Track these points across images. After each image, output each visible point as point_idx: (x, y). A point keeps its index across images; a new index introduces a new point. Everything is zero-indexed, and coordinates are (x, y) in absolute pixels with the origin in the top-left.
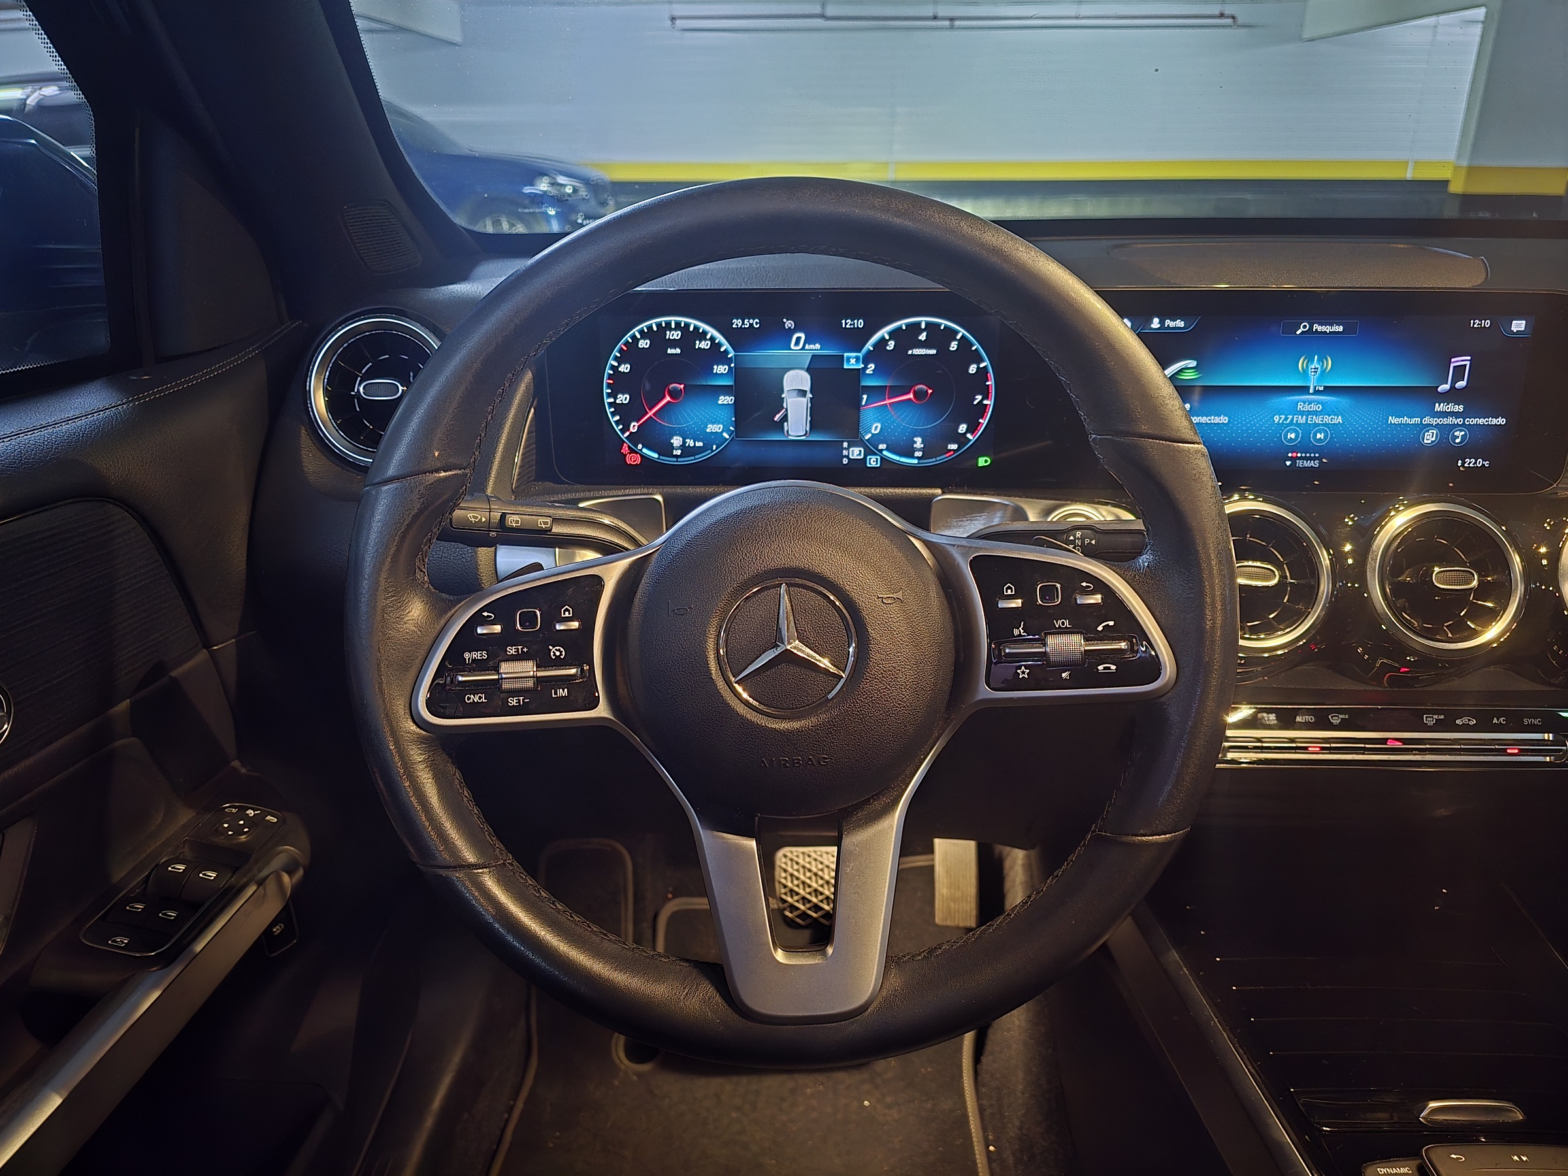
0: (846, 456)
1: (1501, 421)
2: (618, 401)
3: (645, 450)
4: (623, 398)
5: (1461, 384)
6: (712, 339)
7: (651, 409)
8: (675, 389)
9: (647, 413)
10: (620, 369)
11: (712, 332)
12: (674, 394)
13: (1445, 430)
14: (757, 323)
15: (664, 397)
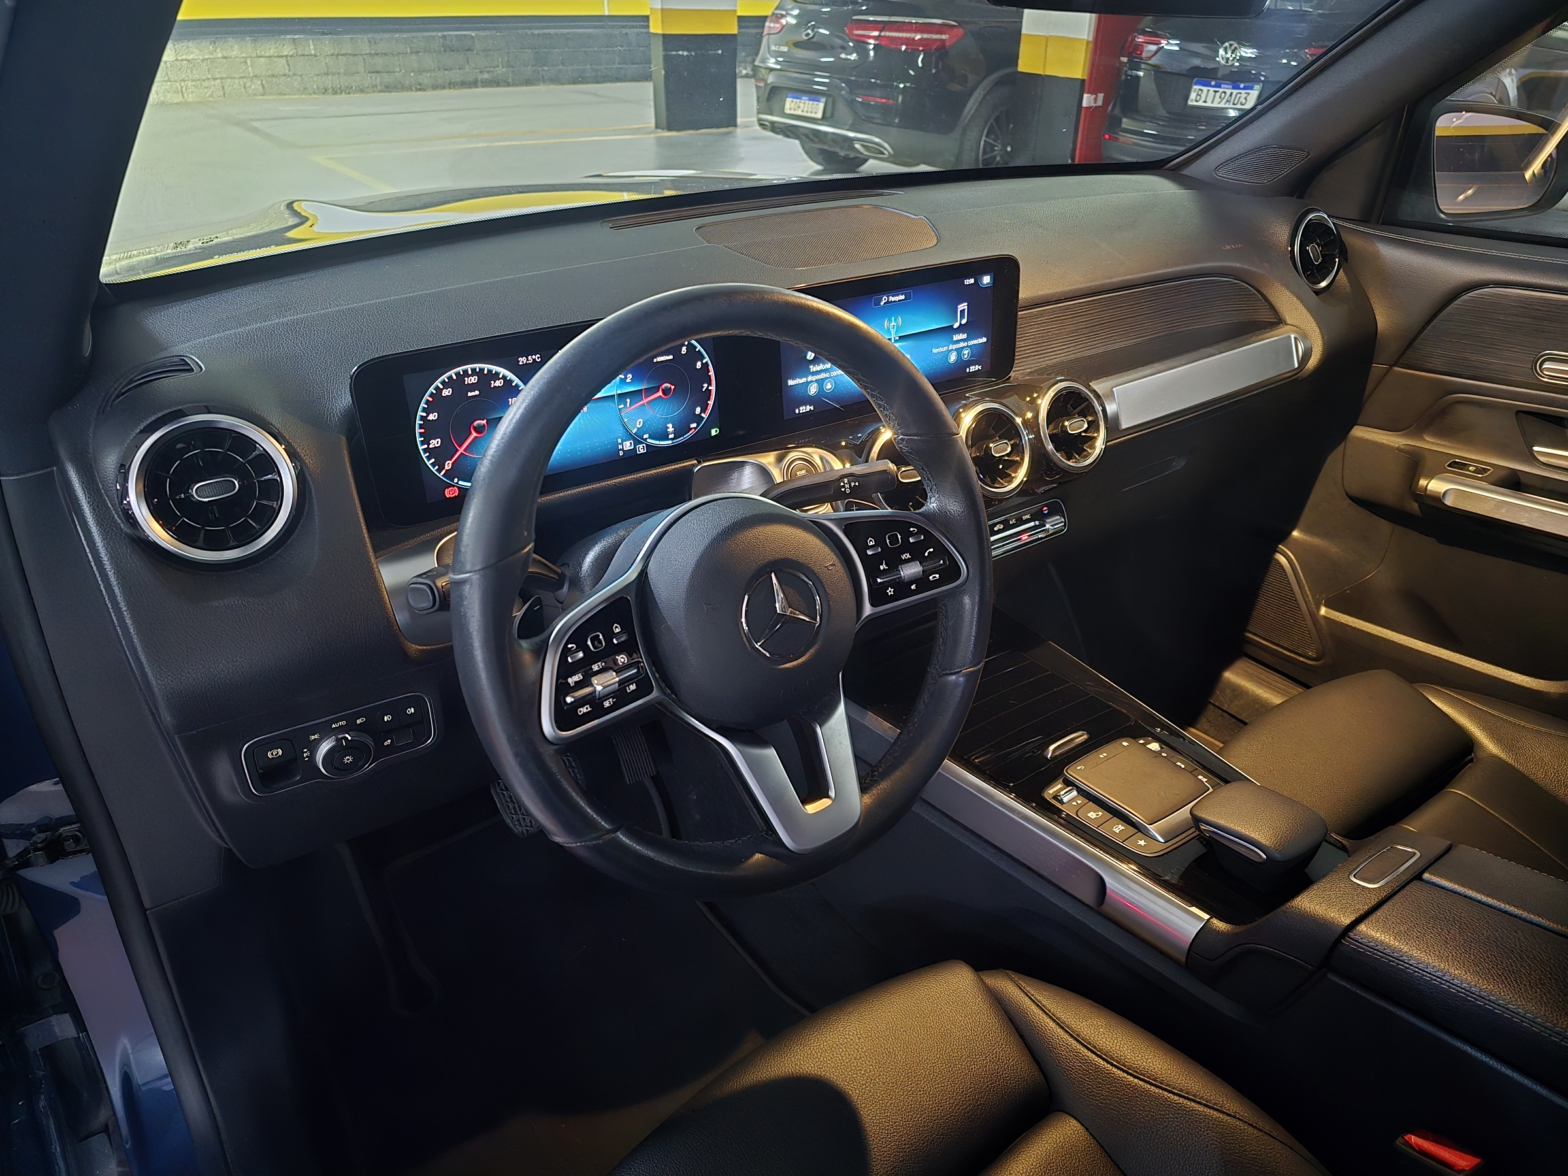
0: (621, 450)
1: (985, 340)
2: (431, 446)
3: (460, 482)
4: (435, 443)
5: (964, 321)
6: (504, 378)
7: (460, 446)
8: (478, 425)
9: (457, 450)
10: (428, 418)
11: (503, 371)
12: (479, 430)
13: (959, 351)
14: (538, 358)
15: (471, 433)
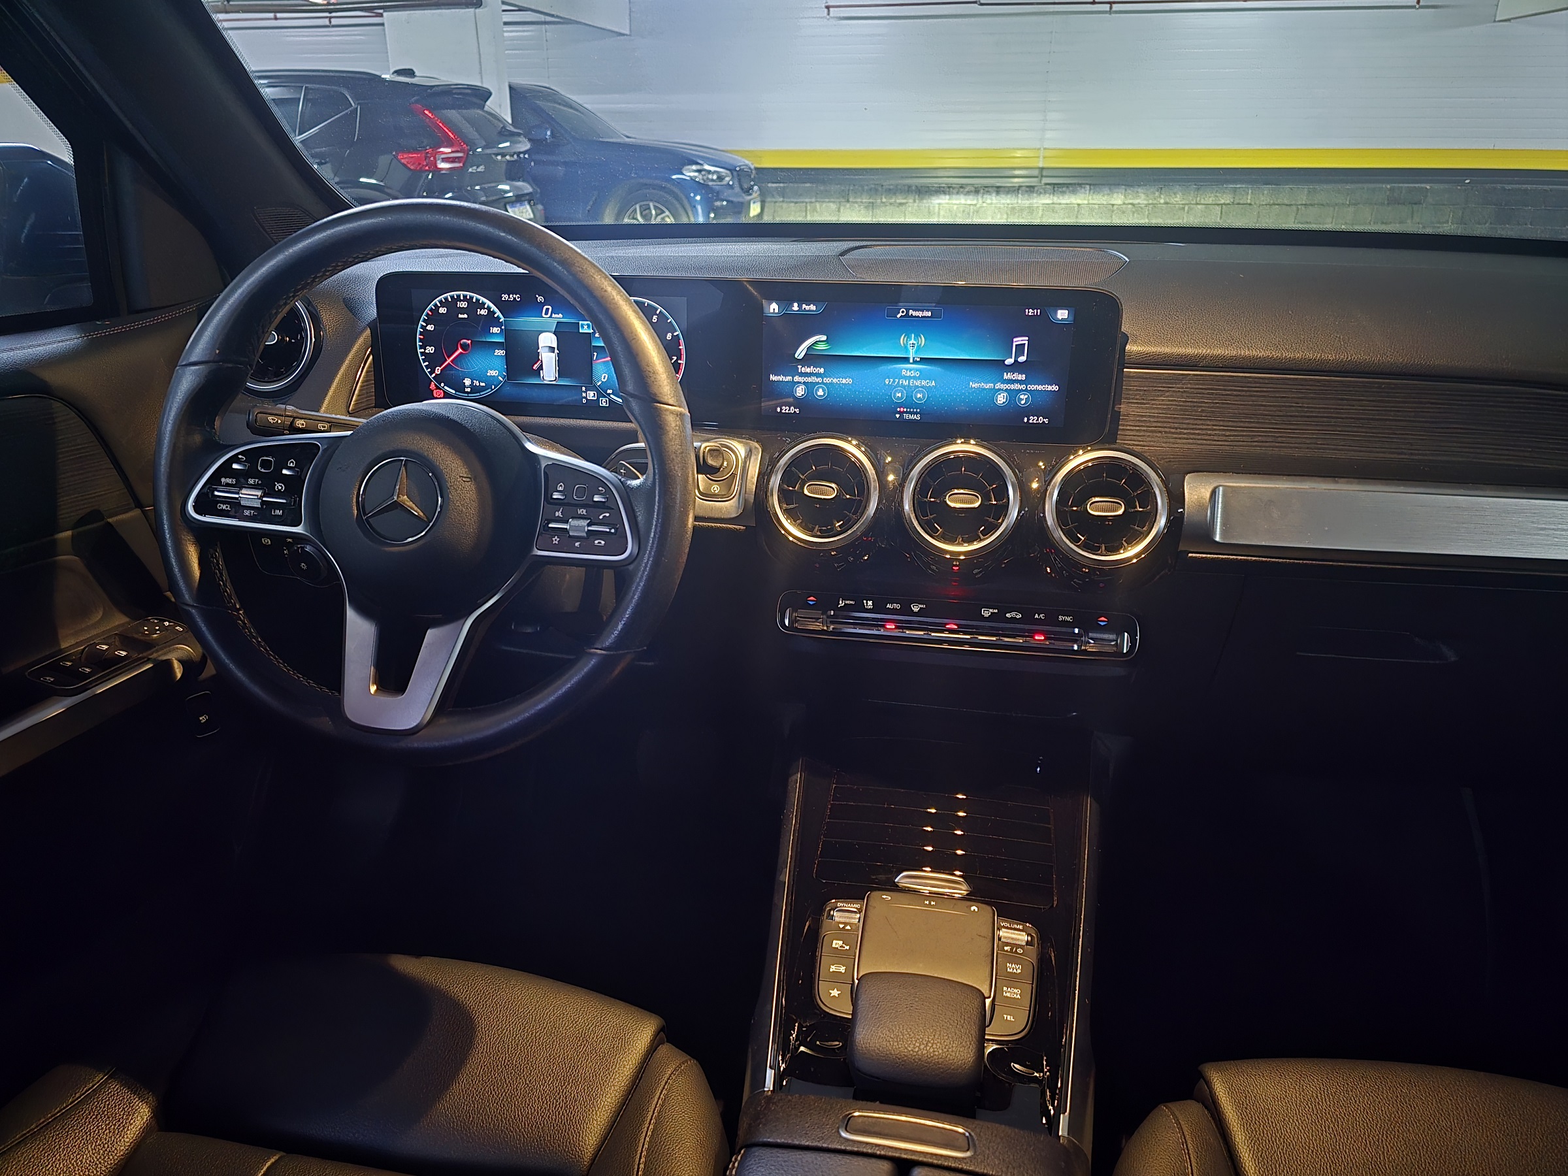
0: (584, 398)
1: (1055, 388)
2: (427, 351)
3: (446, 387)
4: (430, 350)
5: (1022, 359)
6: (489, 308)
7: (449, 357)
8: (465, 343)
9: (446, 360)
10: (427, 328)
11: (488, 303)
12: (464, 347)
13: (1013, 394)
14: (518, 297)
15: (457, 349)
